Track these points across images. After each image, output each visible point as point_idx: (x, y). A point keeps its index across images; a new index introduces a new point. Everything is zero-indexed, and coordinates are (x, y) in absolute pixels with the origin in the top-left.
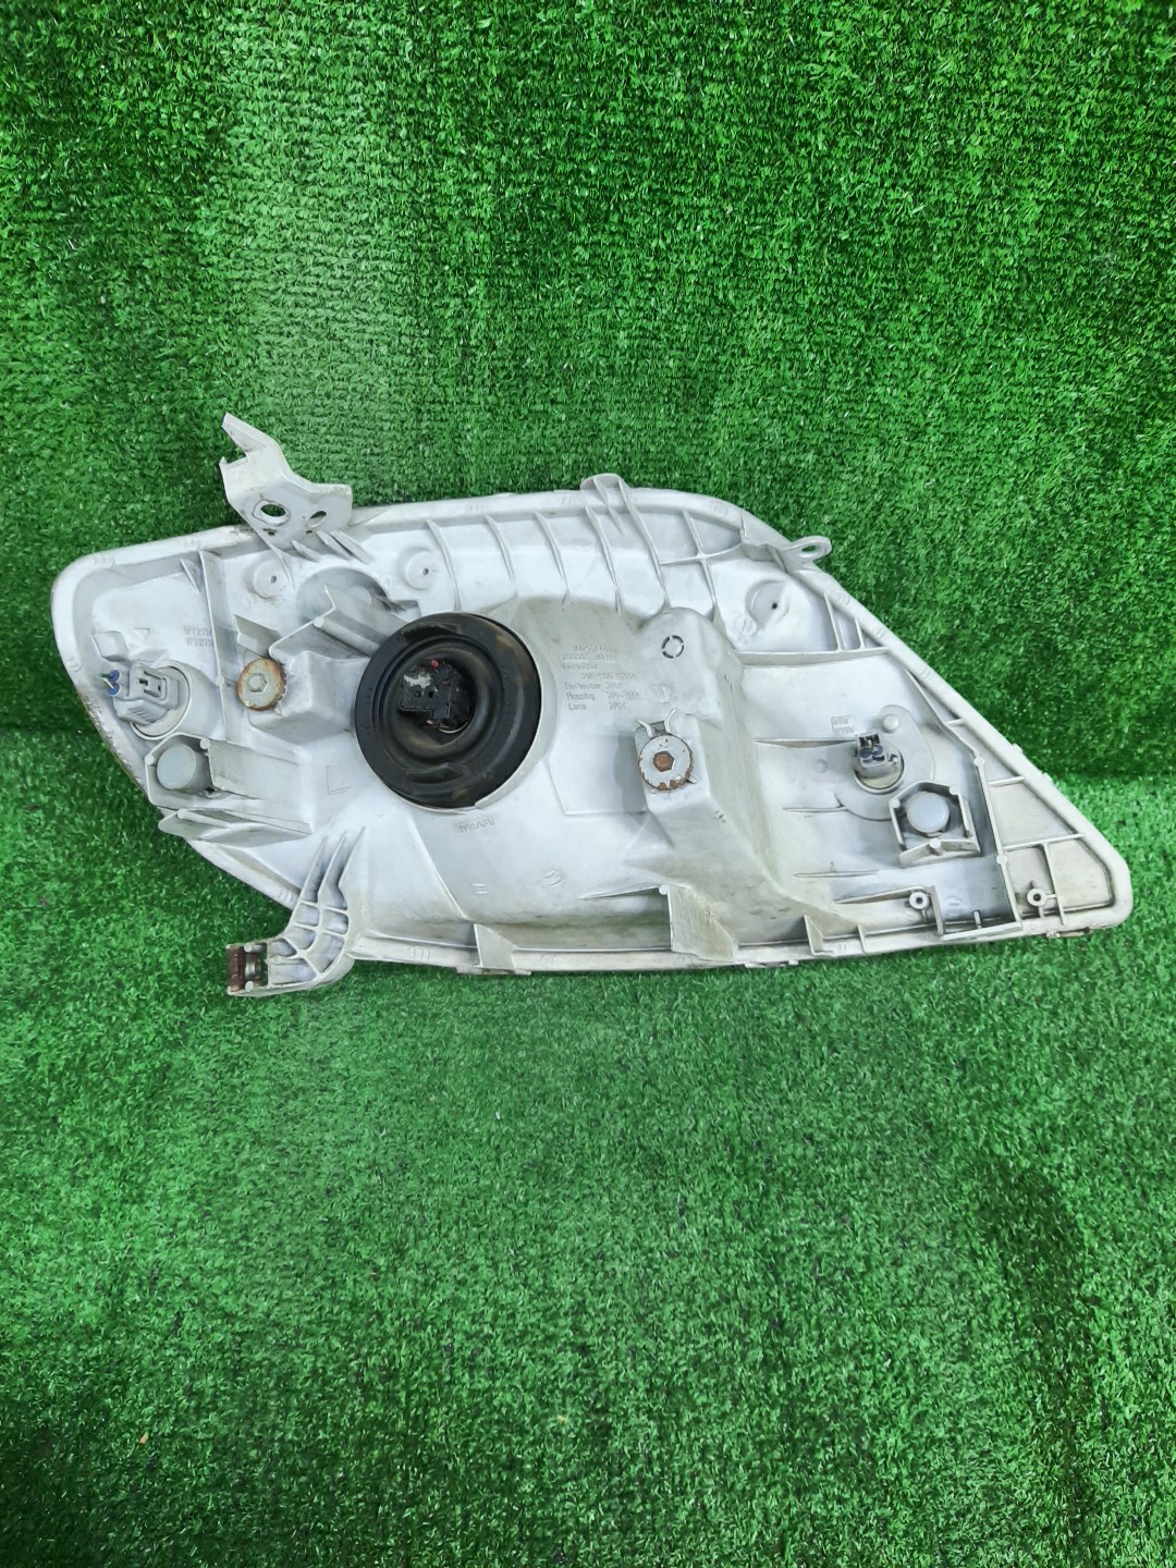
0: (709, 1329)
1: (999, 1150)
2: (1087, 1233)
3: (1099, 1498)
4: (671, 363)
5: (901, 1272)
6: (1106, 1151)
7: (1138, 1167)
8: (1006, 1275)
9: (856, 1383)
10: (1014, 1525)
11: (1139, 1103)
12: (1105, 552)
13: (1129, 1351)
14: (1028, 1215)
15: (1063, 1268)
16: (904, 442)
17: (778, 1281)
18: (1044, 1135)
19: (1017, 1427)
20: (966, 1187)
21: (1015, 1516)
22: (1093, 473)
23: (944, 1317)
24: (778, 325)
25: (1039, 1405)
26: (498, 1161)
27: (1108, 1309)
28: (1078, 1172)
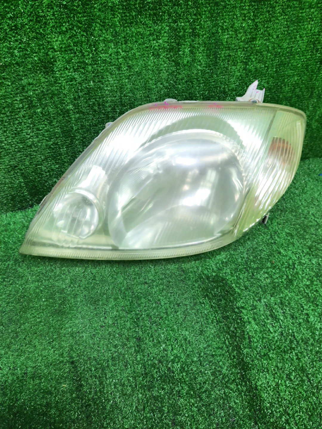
0: (116, 346)
1: (206, 272)
2: (237, 290)
3: (250, 366)
4: (36, 59)
5: (178, 314)
6: (240, 265)
7: (250, 268)
8: (212, 307)
9: (166, 351)
10: (223, 381)
11: (248, 250)
12: (189, 94)
13: (255, 319)
14: (217, 288)
15: (230, 301)
16: (117, 72)
17: (138, 326)
18: (220, 266)
19: (221, 351)
20: (196, 285)
21: (223, 378)
22: (174, 69)
23: (193, 324)
24: (60, 38)
25: (227, 343)
26: (43, 313)
27: (246, 309)
28: (232, 273)
